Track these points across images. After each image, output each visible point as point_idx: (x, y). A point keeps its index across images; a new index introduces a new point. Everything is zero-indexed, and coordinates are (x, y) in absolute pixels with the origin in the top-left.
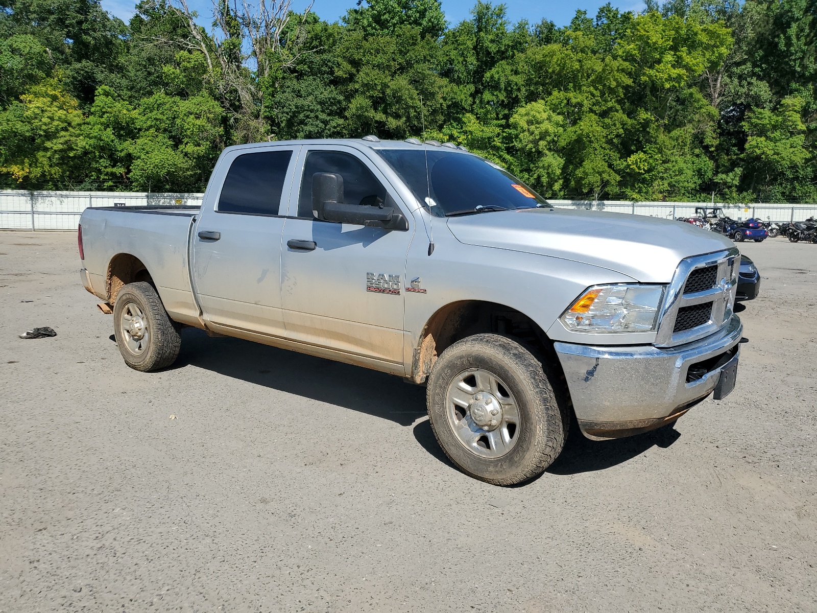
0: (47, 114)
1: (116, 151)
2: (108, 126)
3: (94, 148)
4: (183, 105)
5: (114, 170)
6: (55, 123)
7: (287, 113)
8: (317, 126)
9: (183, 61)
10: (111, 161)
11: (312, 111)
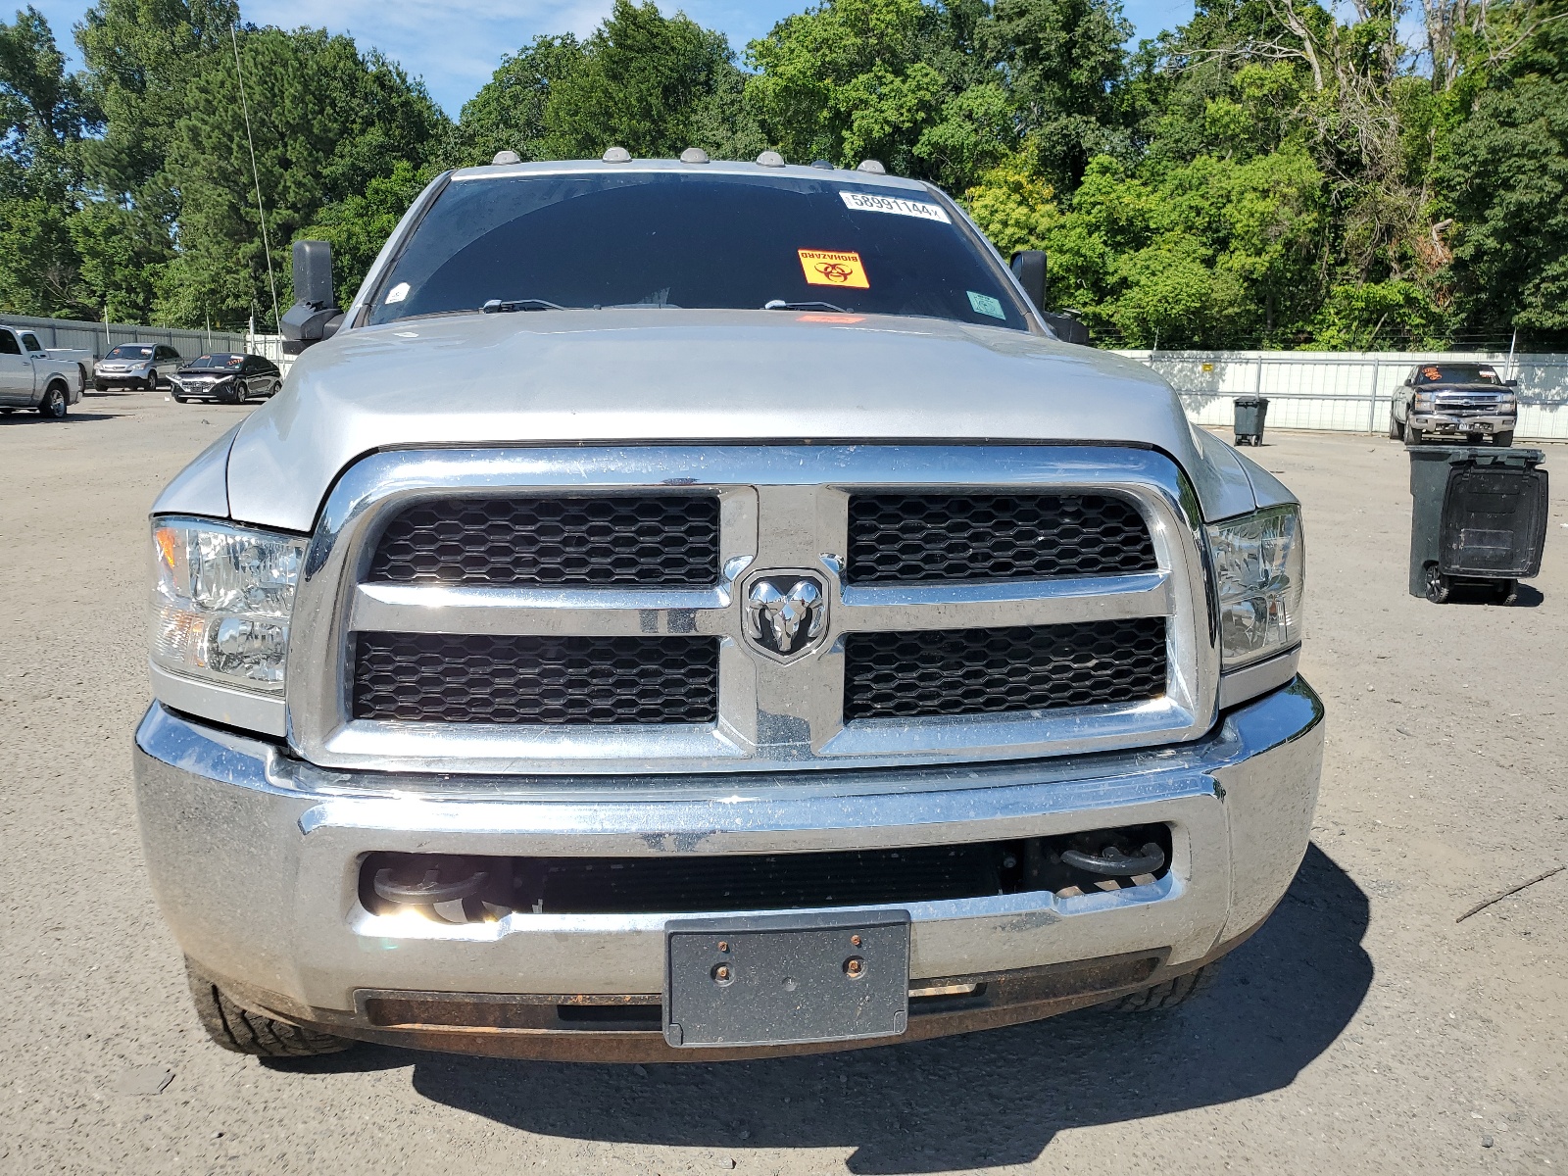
0: (999, 216)
1: (1106, 273)
2: (1098, 228)
3: (1068, 270)
4: (1238, 174)
5: (1098, 310)
6: (1009, 231)
7: (1466, 168)
8: (1541, 189)
9: (1250, 85)
10: (1094, 292)
11: (1533, 155)
